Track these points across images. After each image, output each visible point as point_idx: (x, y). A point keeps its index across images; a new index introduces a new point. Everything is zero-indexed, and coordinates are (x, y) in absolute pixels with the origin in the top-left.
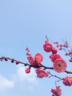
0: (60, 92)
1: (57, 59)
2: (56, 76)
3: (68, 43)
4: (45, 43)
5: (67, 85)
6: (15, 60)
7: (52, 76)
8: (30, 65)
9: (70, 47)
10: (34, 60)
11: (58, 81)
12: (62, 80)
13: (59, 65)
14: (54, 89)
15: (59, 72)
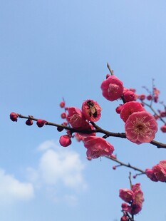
0: (139, 196)
1: (135, 113)
2: (129, 166)
3: (159, 92)
4: (105, 80)
5: (156, 180)
6: (34, 118)
7: (122, 164)
8: (71, 127)
9: (162, 103)
10: (80, 115)
11: (134, 177)
12: (143, 173)
13: (140, 127)
14: (125, 190)
15: (138, 142)
